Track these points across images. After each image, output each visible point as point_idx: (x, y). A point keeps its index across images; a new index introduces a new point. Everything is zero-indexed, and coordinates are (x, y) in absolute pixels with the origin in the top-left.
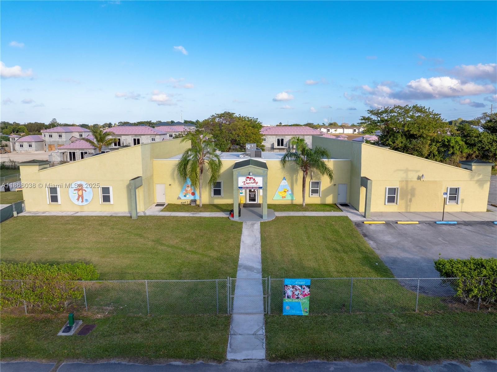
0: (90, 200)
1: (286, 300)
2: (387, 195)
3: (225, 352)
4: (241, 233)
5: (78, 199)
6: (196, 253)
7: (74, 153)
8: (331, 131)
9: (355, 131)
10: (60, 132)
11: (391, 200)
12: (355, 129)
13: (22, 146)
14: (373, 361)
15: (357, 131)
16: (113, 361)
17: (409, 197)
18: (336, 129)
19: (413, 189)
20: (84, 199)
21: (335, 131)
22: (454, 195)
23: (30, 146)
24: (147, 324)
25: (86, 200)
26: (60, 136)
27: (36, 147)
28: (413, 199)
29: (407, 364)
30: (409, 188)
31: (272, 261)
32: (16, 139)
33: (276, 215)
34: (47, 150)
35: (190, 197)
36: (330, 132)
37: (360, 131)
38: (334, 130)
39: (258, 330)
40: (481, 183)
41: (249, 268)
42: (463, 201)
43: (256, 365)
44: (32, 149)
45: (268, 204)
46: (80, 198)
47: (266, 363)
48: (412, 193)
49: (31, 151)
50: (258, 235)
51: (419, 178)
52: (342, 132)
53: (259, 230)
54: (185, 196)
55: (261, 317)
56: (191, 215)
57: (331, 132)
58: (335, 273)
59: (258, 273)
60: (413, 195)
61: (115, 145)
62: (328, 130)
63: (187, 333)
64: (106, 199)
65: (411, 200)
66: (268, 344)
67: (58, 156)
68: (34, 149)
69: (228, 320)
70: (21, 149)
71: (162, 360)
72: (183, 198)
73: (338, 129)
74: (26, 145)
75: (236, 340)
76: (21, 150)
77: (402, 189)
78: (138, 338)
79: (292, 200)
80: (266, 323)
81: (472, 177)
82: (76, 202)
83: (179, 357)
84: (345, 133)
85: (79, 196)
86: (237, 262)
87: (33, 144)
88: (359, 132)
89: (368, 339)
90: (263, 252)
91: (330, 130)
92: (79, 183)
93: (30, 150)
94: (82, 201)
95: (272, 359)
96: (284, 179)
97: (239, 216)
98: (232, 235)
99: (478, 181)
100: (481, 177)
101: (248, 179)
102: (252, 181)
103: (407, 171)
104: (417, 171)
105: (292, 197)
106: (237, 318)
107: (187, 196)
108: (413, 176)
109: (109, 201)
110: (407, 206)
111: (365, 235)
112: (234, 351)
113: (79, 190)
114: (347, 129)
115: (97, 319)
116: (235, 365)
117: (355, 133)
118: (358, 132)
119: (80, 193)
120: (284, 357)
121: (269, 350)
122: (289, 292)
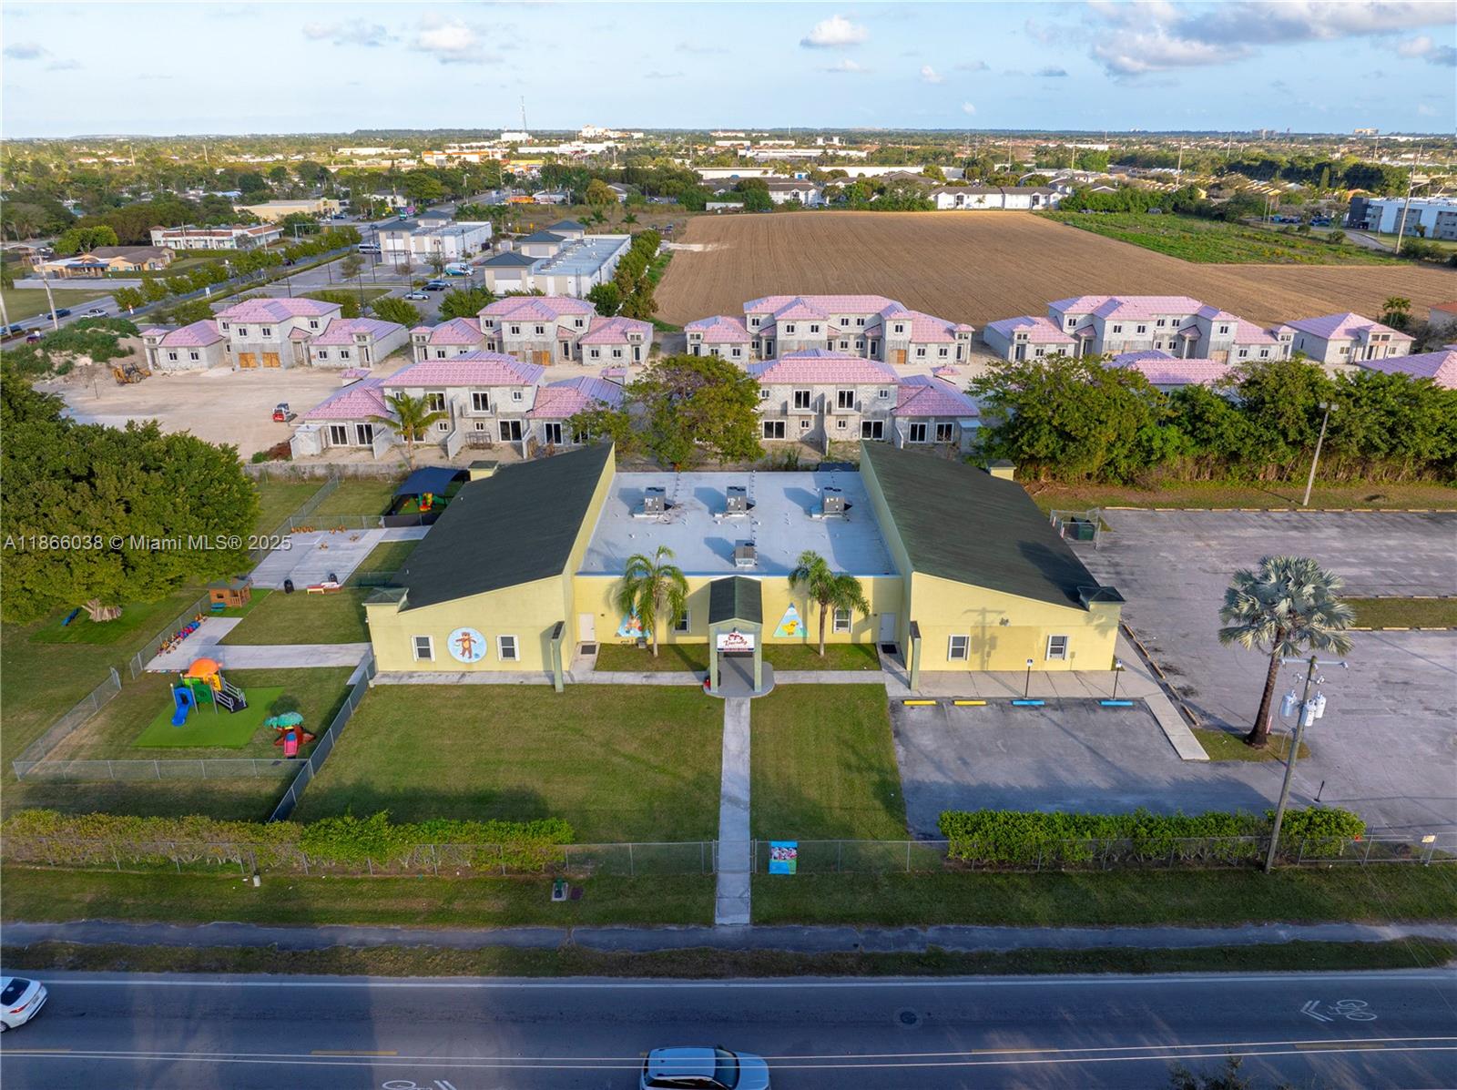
0: (482, 655)
1: (773, 860)
2: (951, 647)
3: (713, 916)
4: (723, 728)
5: (463, 654)
6: (664, 771)
7: (342, 429)
8: (966, 200)
9: (1036, 200)
10: (265, 323)
11: (958, 653)
12: (1036, 194)
13: (173, 357)
14: (844, 926)
15: (1042, 201)
16: (616, 927)
17: (987, 649)
18: (981, 196)
19: (993, 639)
20: (474, 652)
21: (980, 201)
22: (1058, 646)
23: (194, 356)
24: (633, 886)
25: (477, 655)
26: (267, 332)
27: (208, 358)
28: (993, 652)
29: (872, 929)
30: (987, 637)
31: (764, 786)
32: (158, 340)
33: (776, 682)
34: (238, 366)
35: (635, 634)
36: (964, 206)
37: (1052, 201)
38: (974, 198)
39: (743, 893)
40: (1103, 629)
41: (735, 801)
42: (1073, 655)
43: (740, 929)
44: (199, 365)
45: (763, 645)
46: (467, 652)
47: (750, 927)
48: (993, 643)
49: (200, 370)
50: (747, 732)
51: (1004, 622)
52: (999, 205)
53: (748, 719)
54: (628, 632)
55: (747, 876)
56: (644, 681)
57: (968, 205)
58: (838, 810)
59: (745, 809)
60: (993, 646)
61: (434, 407)
62: (960, 199)
63: (676, 897)
64: (509, 653)
65: (989, 654)
66: (753, 908)
67: (310, 438)
68: (206, 364)
69: (714, 879)
70: (172, 363)
71: (659, 925)
72: (624, 635)
73: (988, 196)
74: (183, 354)
75: (723, 904)
76: (173, 366)
77: (975, 638)
78: (631, 903)
79: (805, 638)
80: (752, 884)
81: (1089, 621)
82: (460, 658)
83: (674, 922)
84: (1006, 207)
85: (464, 650)
86: (719, 790)
87: (202, 352)
88: (1047, 206)
89: (847, 903)
90: (753, 769)
91: (966, 196)
92: (464, 630)
93: (194, 366)
94: (470, 657)
95: (755, 924)
96: (792, 605)
97: (719, 684)
98: (710, 732)
99: (1098, 626)
100: (1103, 620)
101: (732, 638)
102: (738, 640)
103: (983, 612)
104: (1001, 612)
105: (805, 634)
106: (722, 876)
107: (632, 632)
108: (994, 619)
109: (514, 656)
110: (983, 662)
111: (897, 734)
112: (721, 915)
113: (464, 640)
114: (1014, 196)
115: (582, 881)
116: (723, 930)
117: (1035, 207)
118: (1043, 205)
119: (466, 644)
120: (766, 922)
121: (753, 914)
122: (776, 854)
